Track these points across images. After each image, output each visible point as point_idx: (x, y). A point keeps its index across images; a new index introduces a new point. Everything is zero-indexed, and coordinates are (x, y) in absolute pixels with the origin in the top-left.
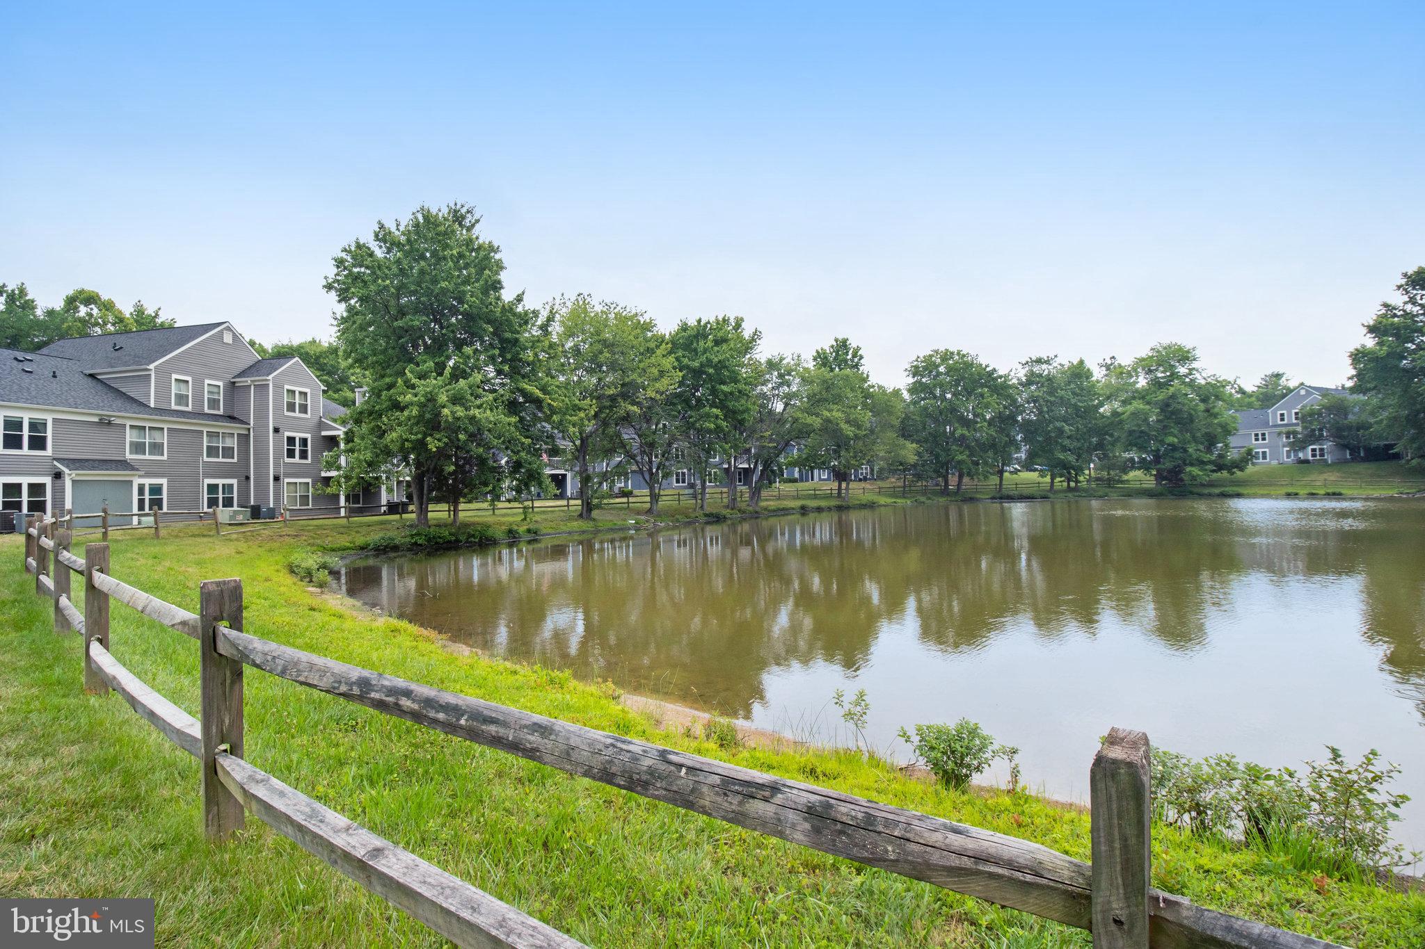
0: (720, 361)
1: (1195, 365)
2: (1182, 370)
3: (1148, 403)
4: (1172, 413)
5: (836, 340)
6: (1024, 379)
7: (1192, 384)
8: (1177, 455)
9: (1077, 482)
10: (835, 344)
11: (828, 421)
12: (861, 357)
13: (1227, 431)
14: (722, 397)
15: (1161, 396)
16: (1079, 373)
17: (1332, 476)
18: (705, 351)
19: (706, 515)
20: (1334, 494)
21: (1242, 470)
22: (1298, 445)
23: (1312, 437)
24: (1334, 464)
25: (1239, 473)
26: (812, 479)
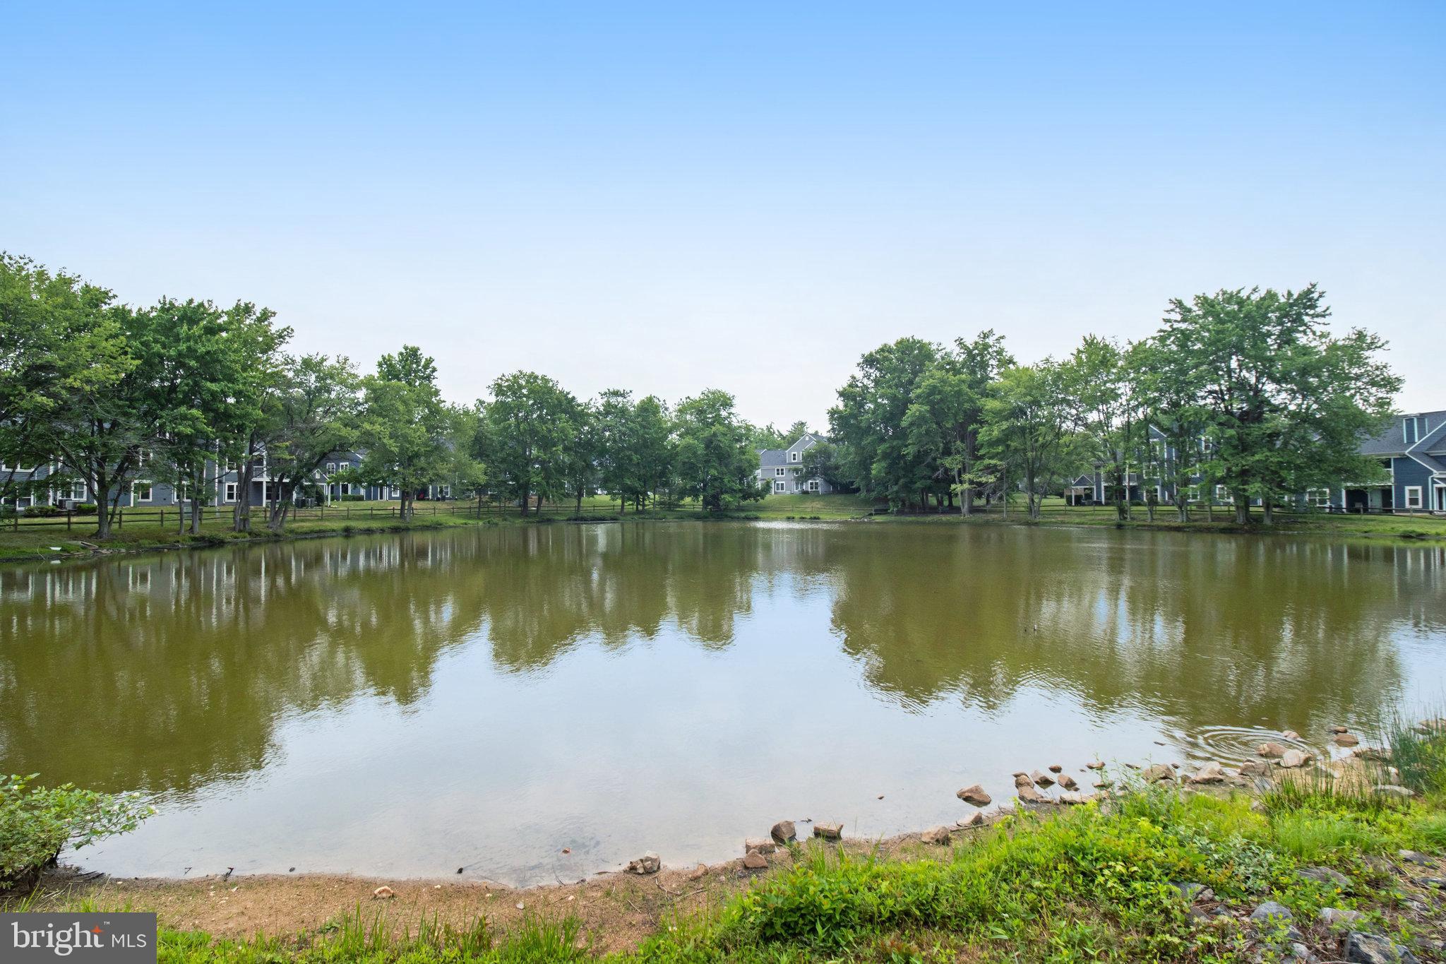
0: (208, 353)
1: (733, 410)
2: (724, 413)
3: (697, 439)
4: (715, 449)
5: (406, 348)
6: (602, 409)
7: (729, 426)
8: (717, 484)
9: (644, 505)
10: (404, 351)
11: (368, 433)
12: (434, 370)
13: (754, 467)
14: (207, 397)
15: (706, 434)
16: (649, 408)
17: (817, 504)
18: (188, 339)
19: (194, 539)
20: (815, 518)
21: (763, 498)
22: (801, 479)
23: (811, 474)
24: (823, 495)
25: (761, 501)
26: (381, 498)
